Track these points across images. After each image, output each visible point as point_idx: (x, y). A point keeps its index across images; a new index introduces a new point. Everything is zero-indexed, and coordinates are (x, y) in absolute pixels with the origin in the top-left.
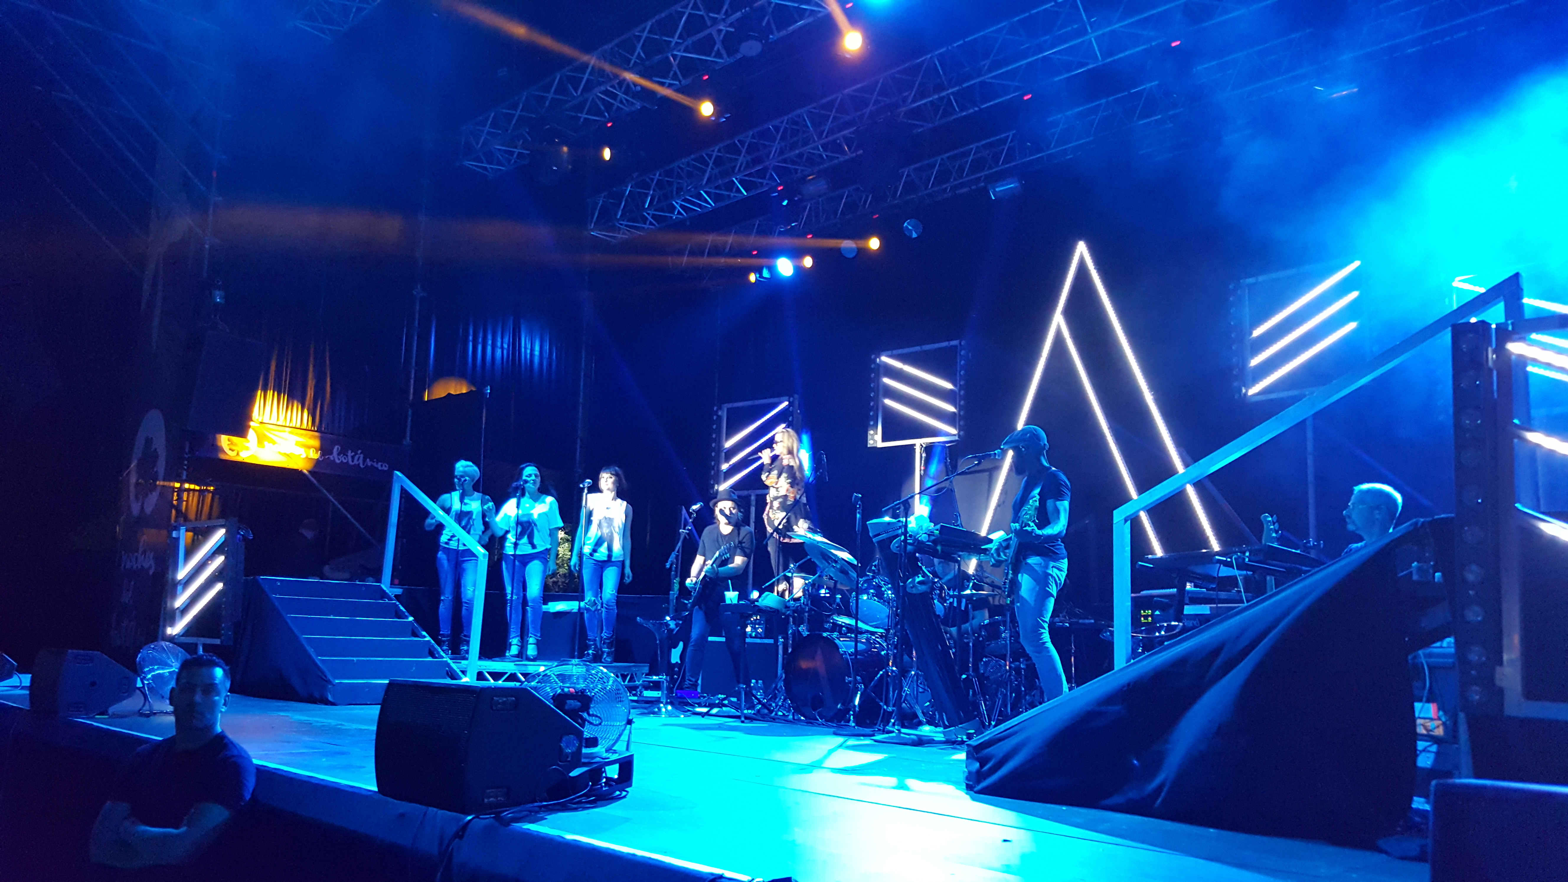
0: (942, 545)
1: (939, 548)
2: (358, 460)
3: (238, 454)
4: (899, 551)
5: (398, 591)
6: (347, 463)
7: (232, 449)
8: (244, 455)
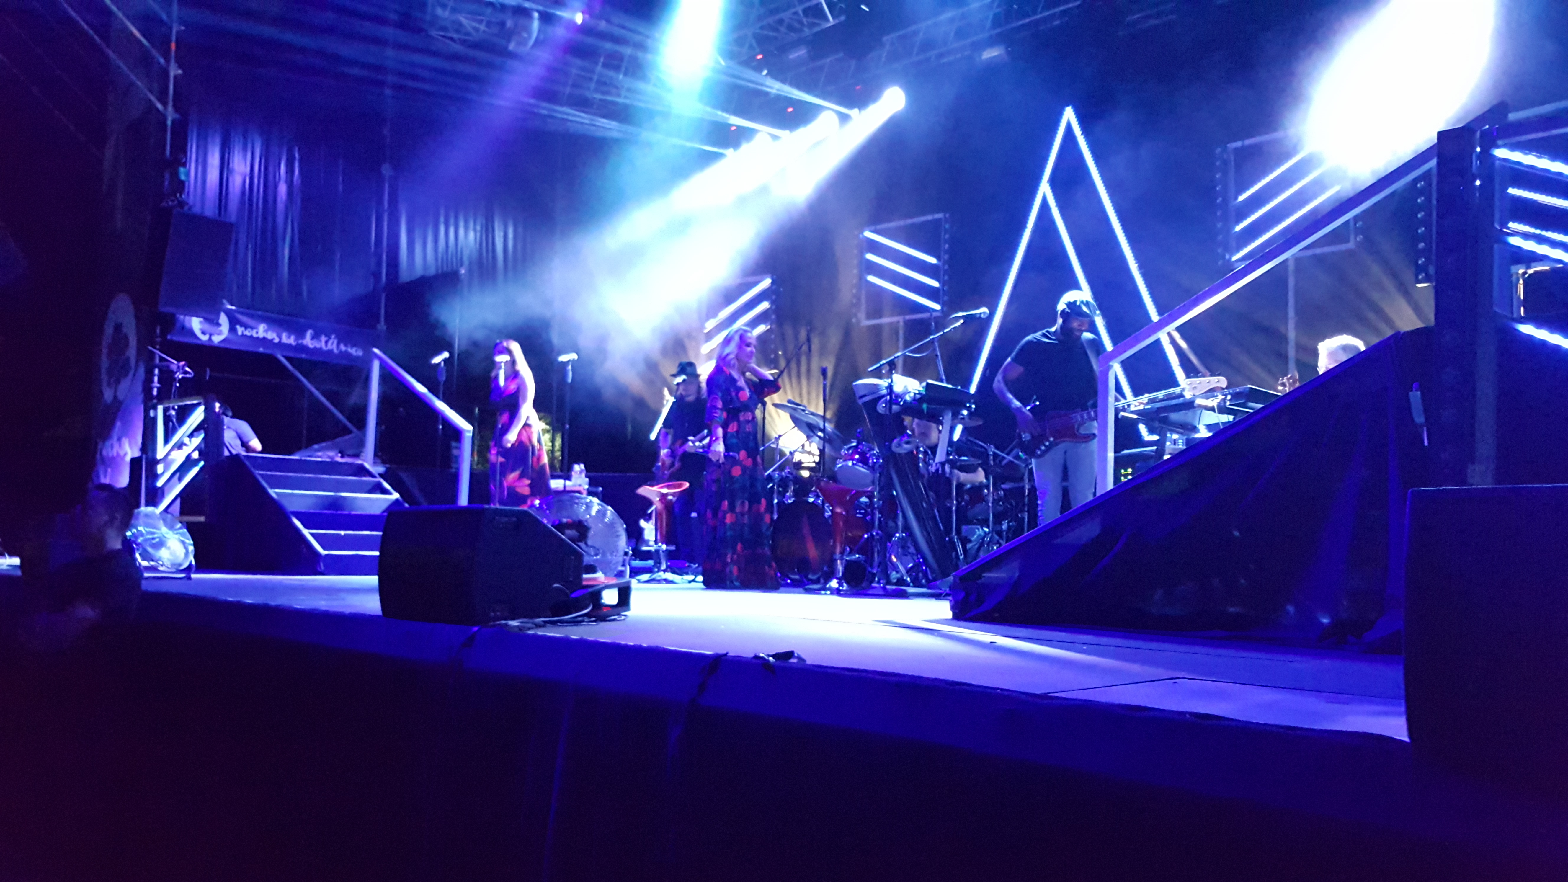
0: (929, 404)
1: (925, 406)
2: (332, 344)
3: (210, 339)
4: (886, 410)
5: (381, 469)
6: (321, 349)
7: (204, 333)
8: (217, 339)
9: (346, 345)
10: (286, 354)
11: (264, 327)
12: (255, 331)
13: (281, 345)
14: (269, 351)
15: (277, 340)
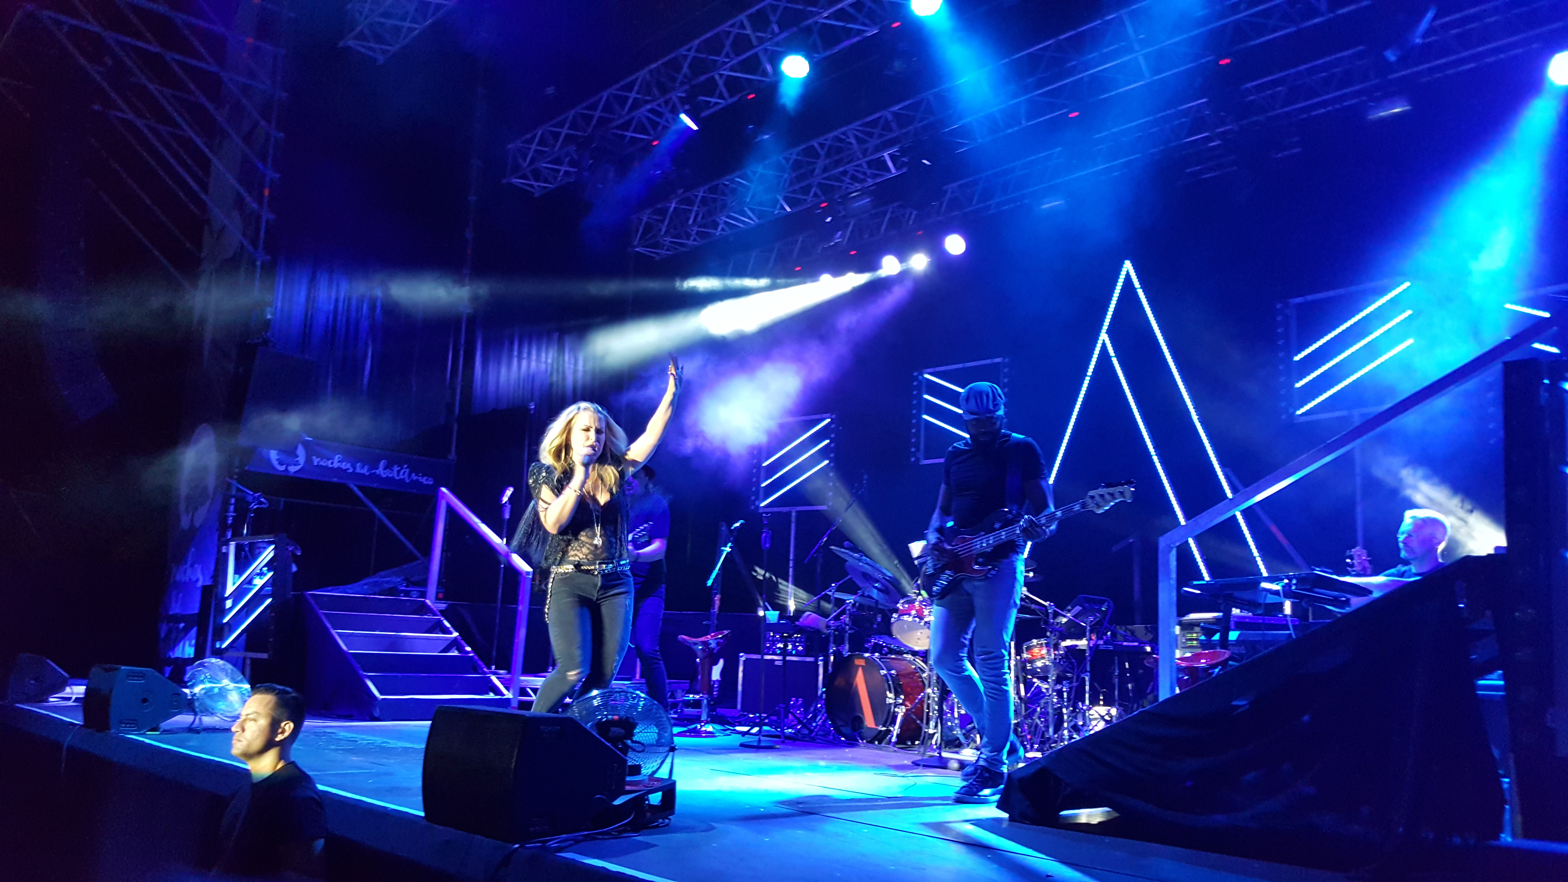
2: (404, 473)
3: (286, 469)
5: (443, 606)
6: (393, 478)
7: (281, 464)
8: (293, 469)
9: (417, 475)
10: (358, 483)
11: (339, 458)
12: (330, 461)
13: (355, 476)
14: (342, 481)
15: (351, 471)
